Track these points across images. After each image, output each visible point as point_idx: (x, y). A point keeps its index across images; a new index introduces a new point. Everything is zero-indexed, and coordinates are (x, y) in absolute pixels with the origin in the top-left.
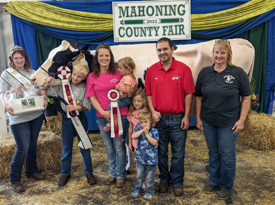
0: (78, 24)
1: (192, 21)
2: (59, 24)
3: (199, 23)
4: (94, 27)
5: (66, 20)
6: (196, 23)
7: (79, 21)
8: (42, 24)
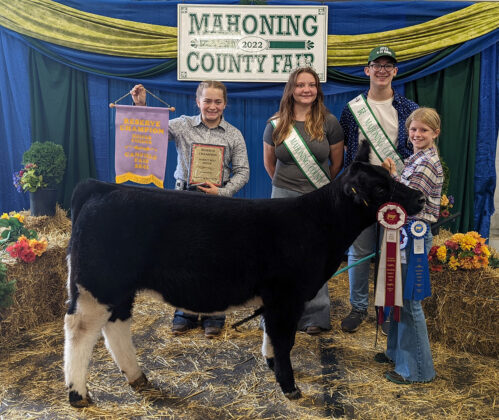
0: (111, 42)
1: (330, 47)
2: (75, 40)
3: (345, 52)
4: (141, 50)
5: (87, 34)
6: (338, 52)
7: (113, 37)
8: (41, 38)
